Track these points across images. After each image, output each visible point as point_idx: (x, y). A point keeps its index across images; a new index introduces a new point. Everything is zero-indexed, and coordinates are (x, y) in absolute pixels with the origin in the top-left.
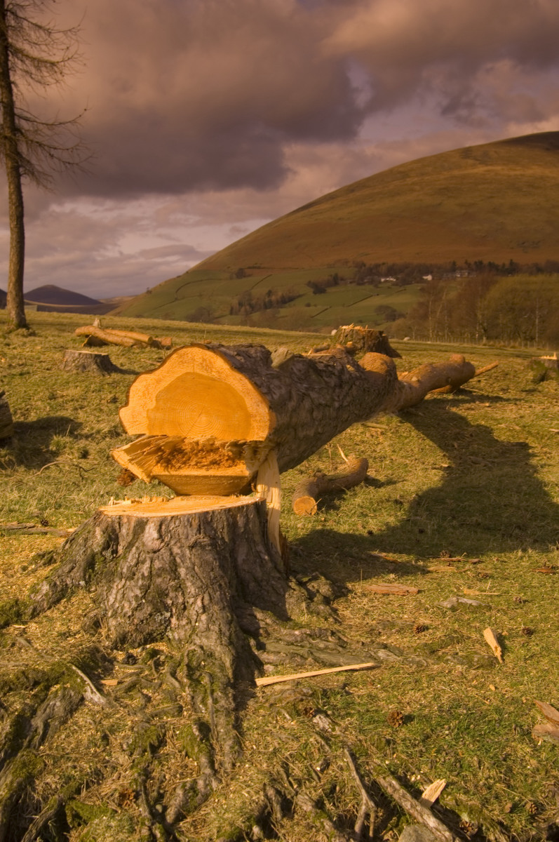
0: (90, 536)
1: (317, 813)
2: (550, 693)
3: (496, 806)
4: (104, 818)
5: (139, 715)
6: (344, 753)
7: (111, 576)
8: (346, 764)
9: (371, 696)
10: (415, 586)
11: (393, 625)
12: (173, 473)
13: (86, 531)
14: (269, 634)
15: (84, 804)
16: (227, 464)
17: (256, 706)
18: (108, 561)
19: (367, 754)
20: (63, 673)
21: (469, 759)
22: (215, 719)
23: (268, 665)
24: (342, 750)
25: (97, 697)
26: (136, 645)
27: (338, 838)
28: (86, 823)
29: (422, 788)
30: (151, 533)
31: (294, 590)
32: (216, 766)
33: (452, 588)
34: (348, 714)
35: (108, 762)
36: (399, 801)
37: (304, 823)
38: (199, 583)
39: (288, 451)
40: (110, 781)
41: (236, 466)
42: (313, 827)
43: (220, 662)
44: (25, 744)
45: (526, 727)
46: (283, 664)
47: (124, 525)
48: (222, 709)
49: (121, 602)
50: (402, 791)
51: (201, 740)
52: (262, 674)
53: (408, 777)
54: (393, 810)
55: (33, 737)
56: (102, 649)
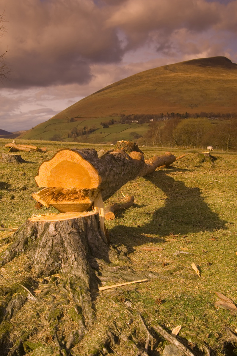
0: (25, 230)
1: (129, 342)
2: (221, 289)
3: (202, 335)
4: (40, 348)
5: (51, 304)
6: (139, 316)
7: (35, 247)
8: (140, 321)
9: (147, 293)
10: (161, 247)
11: (154, 263)
12: (59, 203)
13: (24, 228)
14: (103, 269)
15: (31, 343)
16: (81, 199)
17: (100, 299)
18: (33, 241)
19: (148, 316)
20: (18, 288)
21: (190, 317)
22: (83, 305)
23: (103, 282)
24: (138, 315)
25: (33, 298)
26: (47, 275)
27: (139, 351)
28: (32, 350)
29: (171, 329)
30: (52, 228)
31: (112, 250)
32: (86, 324)
33: (176, 248)
34: (139, 301)
35: (40, 324)
36: (163, 335)
37: (124, 346)
38: (73, 249)
39: (105, 193)
40: (41, 332)
41: (85, 199)
42: (128, 347)
43: (83, 281)
44: (4, 318)
45: (212, 303)
46: (109, 281)
47: (40, 225)
48: (86, 301)
49: (40, 258)
50: (164, 331)
51: (79, 313)
52: (101, 286)
53: (166, 325)
54: (160, 339)
55: (7, 316)
56: (33, 278)
